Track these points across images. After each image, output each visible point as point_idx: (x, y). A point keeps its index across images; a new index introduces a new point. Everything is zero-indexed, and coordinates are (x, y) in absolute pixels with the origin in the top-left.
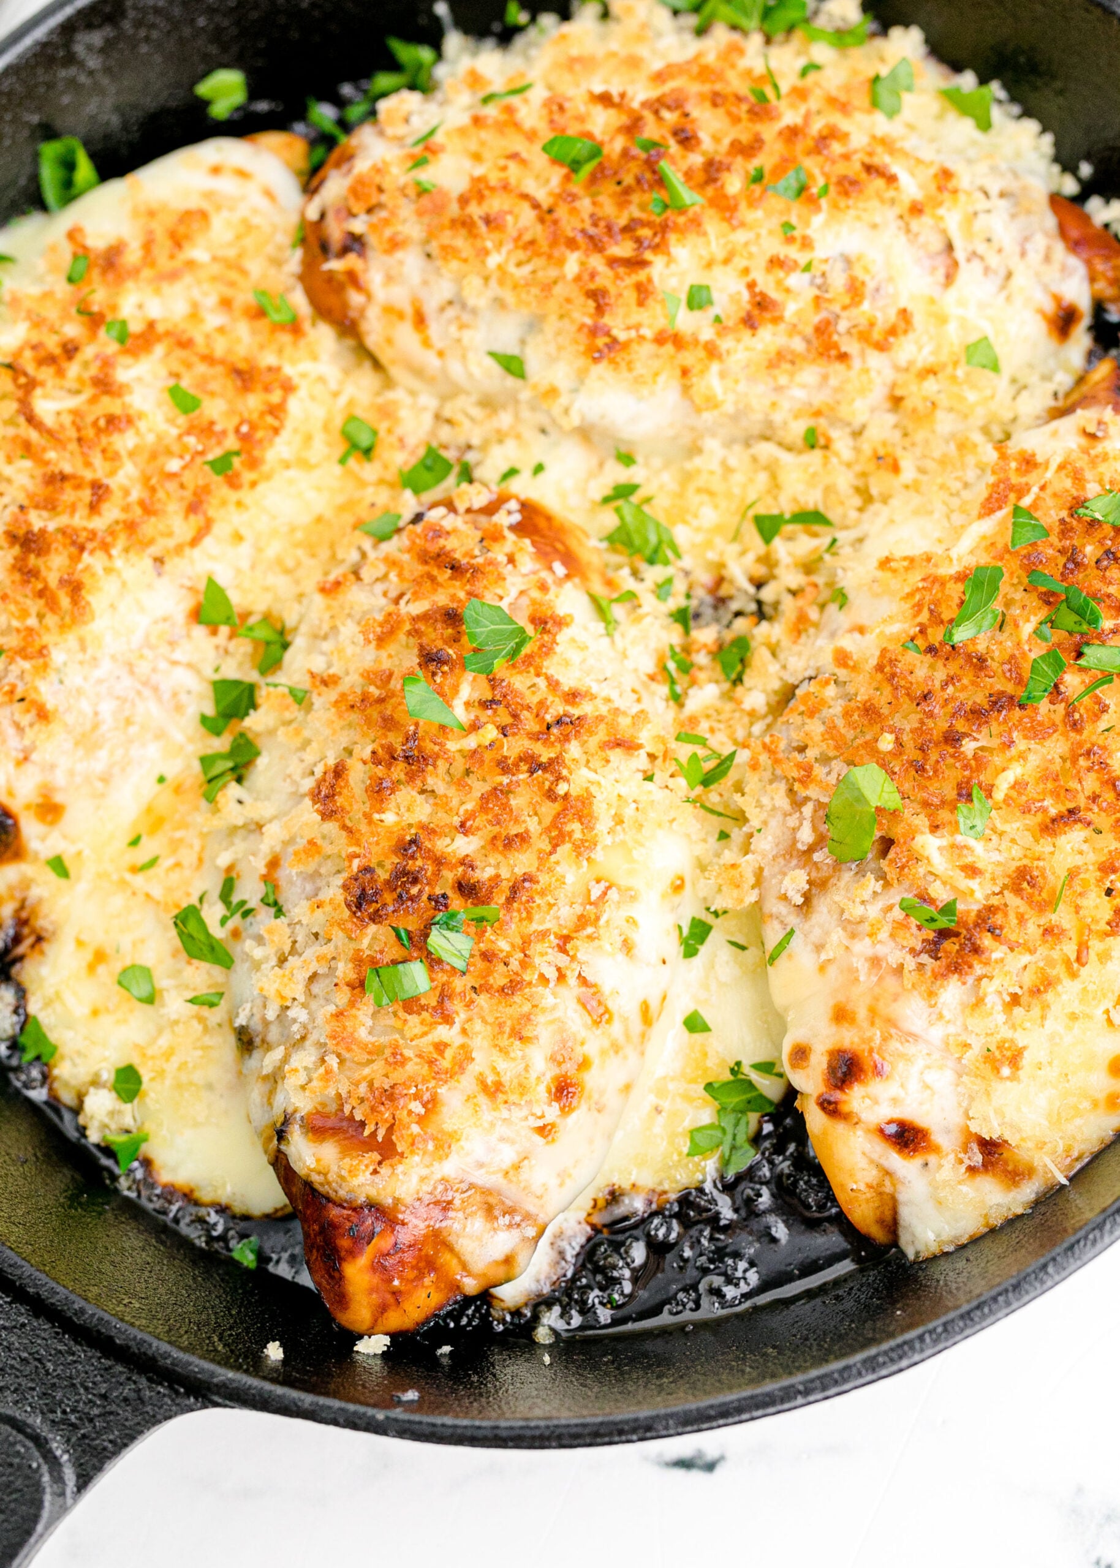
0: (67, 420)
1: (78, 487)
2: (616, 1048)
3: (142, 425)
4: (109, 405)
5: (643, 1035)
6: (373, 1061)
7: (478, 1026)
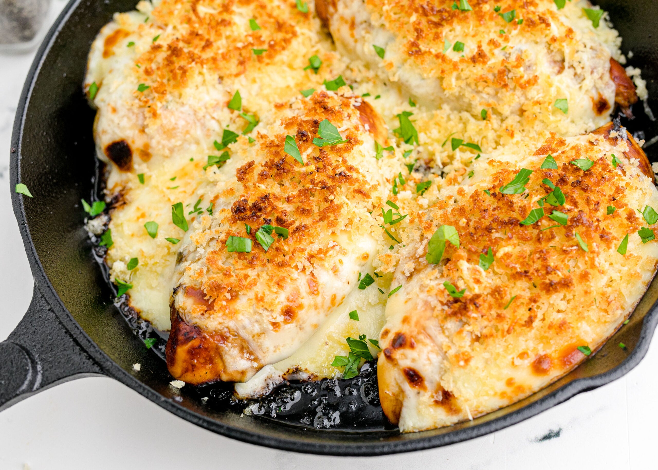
0: (207, 17)
1: (201, 39)
2: (316, 307)
3: (234, 28)
4: (226, 16)
5: (330, 308)
6: (219, 273)
7: (264, 275)
